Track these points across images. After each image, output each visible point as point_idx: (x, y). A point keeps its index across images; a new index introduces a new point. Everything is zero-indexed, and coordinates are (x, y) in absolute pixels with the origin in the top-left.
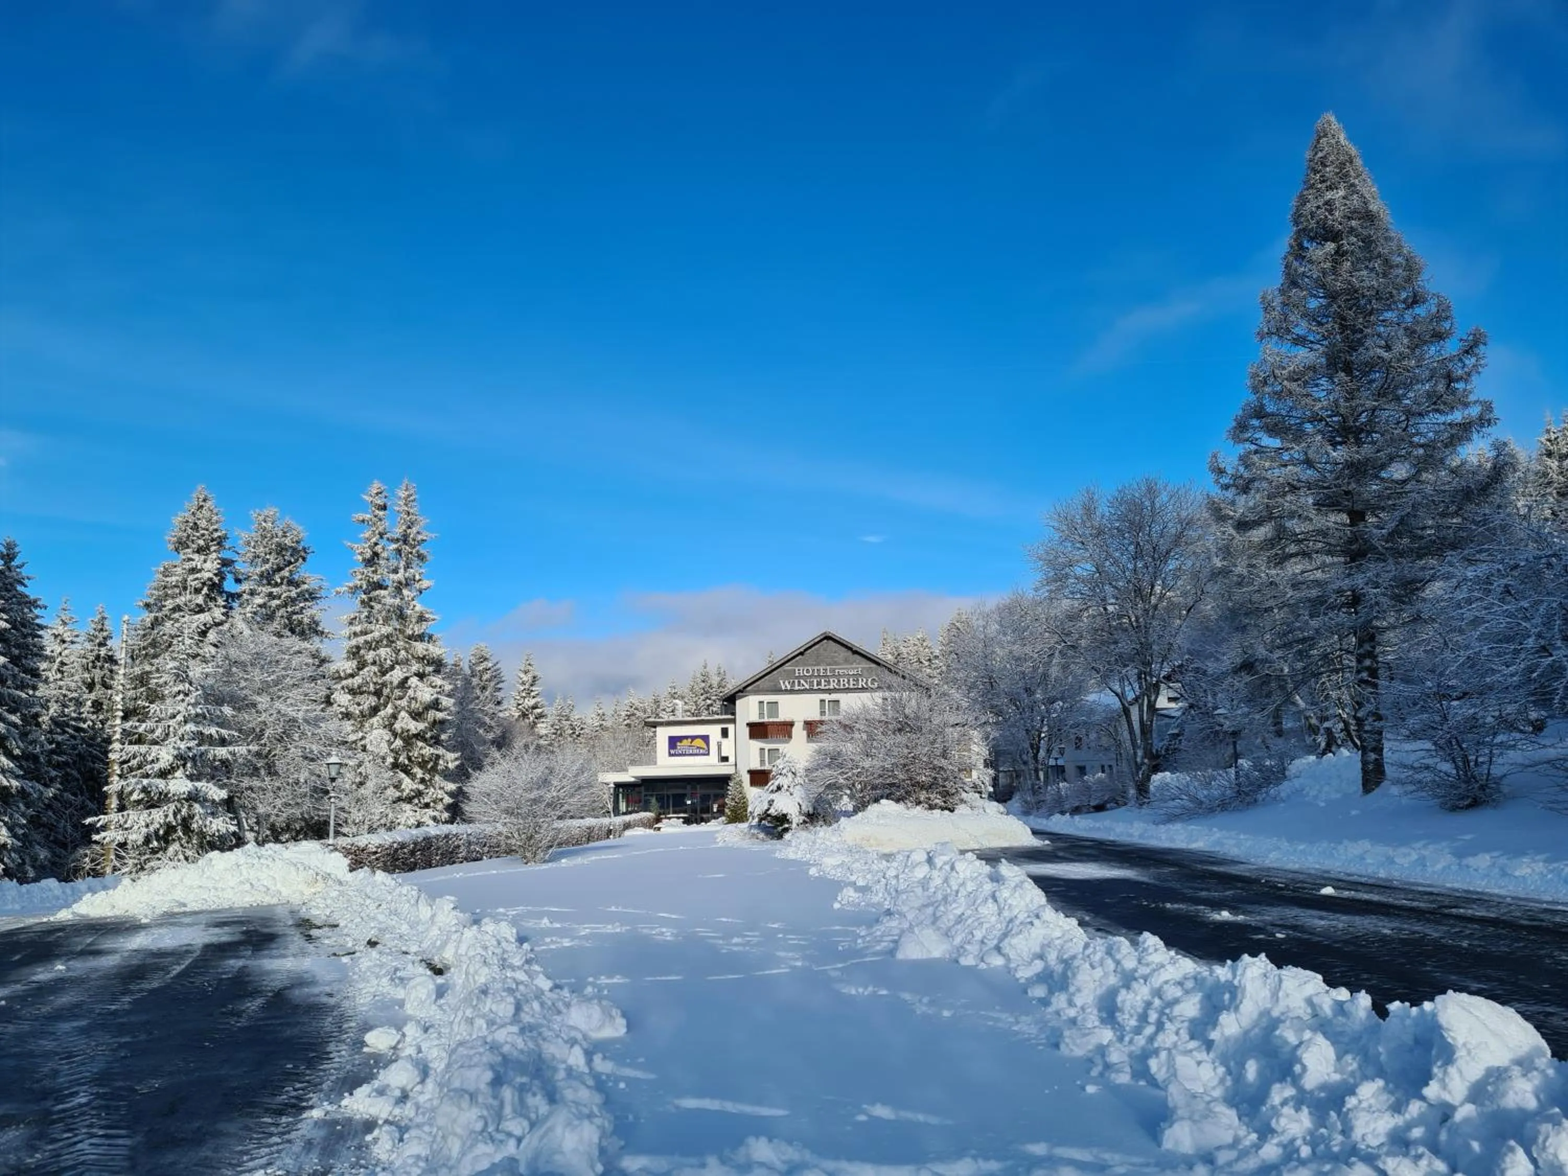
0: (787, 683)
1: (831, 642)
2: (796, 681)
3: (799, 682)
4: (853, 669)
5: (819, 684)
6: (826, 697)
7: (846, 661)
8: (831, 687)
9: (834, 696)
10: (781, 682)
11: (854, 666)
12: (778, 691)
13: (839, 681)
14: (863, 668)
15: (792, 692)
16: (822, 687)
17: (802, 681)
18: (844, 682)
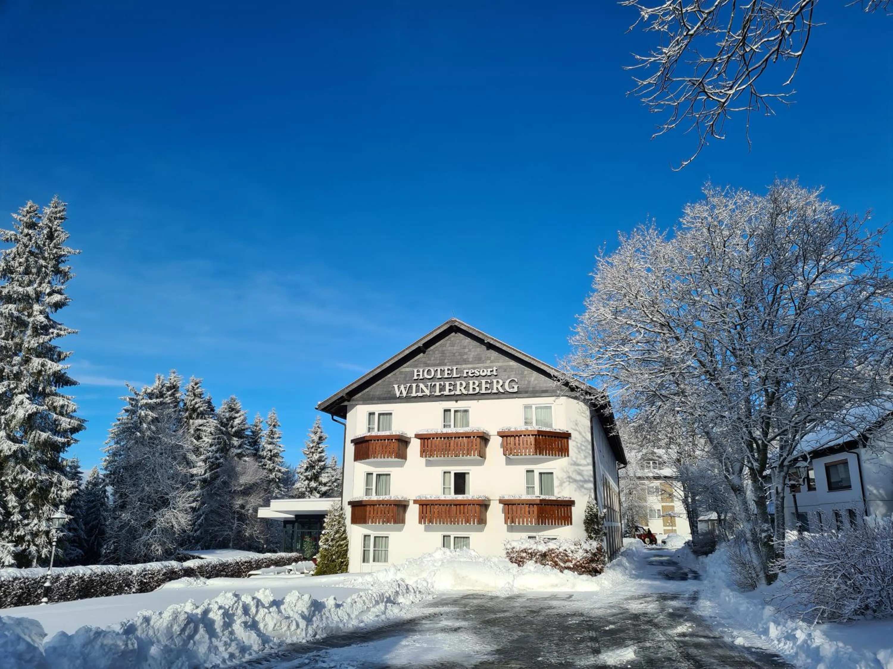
0: (402, 387)
1: (460, 336)
2: (414, 385)
3: (417, 386)
4: (487, 368)
5: (443, 388)
6: (451, 405)
7: (479, 359)
8: (458, 392)
9: (462, 405)
10: (396, 386)
11: (488, 363)
12: (391, 398)
13: (468, 384)
14: (500, 367)
15: (408, 399)
16: (447, 393)
17: (422, 386)
18: (473, 386)
